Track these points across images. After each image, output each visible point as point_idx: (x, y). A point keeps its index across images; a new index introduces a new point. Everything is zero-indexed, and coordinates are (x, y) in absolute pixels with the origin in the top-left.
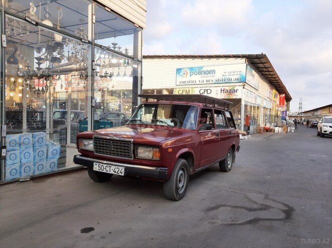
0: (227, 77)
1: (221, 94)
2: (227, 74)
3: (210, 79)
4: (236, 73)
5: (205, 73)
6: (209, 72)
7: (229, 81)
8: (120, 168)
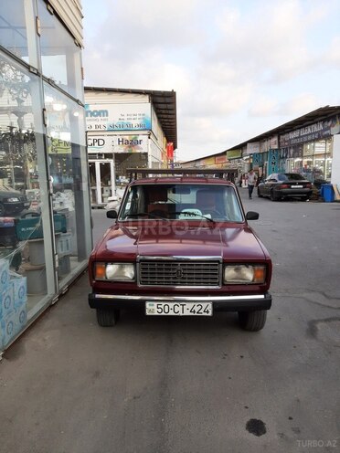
0: (126, 121)
1: (118, 147)
2: (126, 117)
3: (102, 123)
4: (138, 117)
5: (92, 114)
6: (99, 113)
7: (129, 128)
8: (204, 305)
